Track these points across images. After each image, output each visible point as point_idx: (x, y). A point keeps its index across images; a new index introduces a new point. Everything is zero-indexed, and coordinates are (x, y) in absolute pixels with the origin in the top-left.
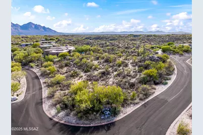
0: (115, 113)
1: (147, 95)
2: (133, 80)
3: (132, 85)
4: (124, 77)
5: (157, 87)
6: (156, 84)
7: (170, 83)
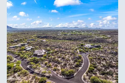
0: (73, 75)
1: (78, 70)
2: (74, 66)
3: (74, 68)
4: (71, 65)
5: (79, 68)
6: (79, 67)
7: (82, 66)
